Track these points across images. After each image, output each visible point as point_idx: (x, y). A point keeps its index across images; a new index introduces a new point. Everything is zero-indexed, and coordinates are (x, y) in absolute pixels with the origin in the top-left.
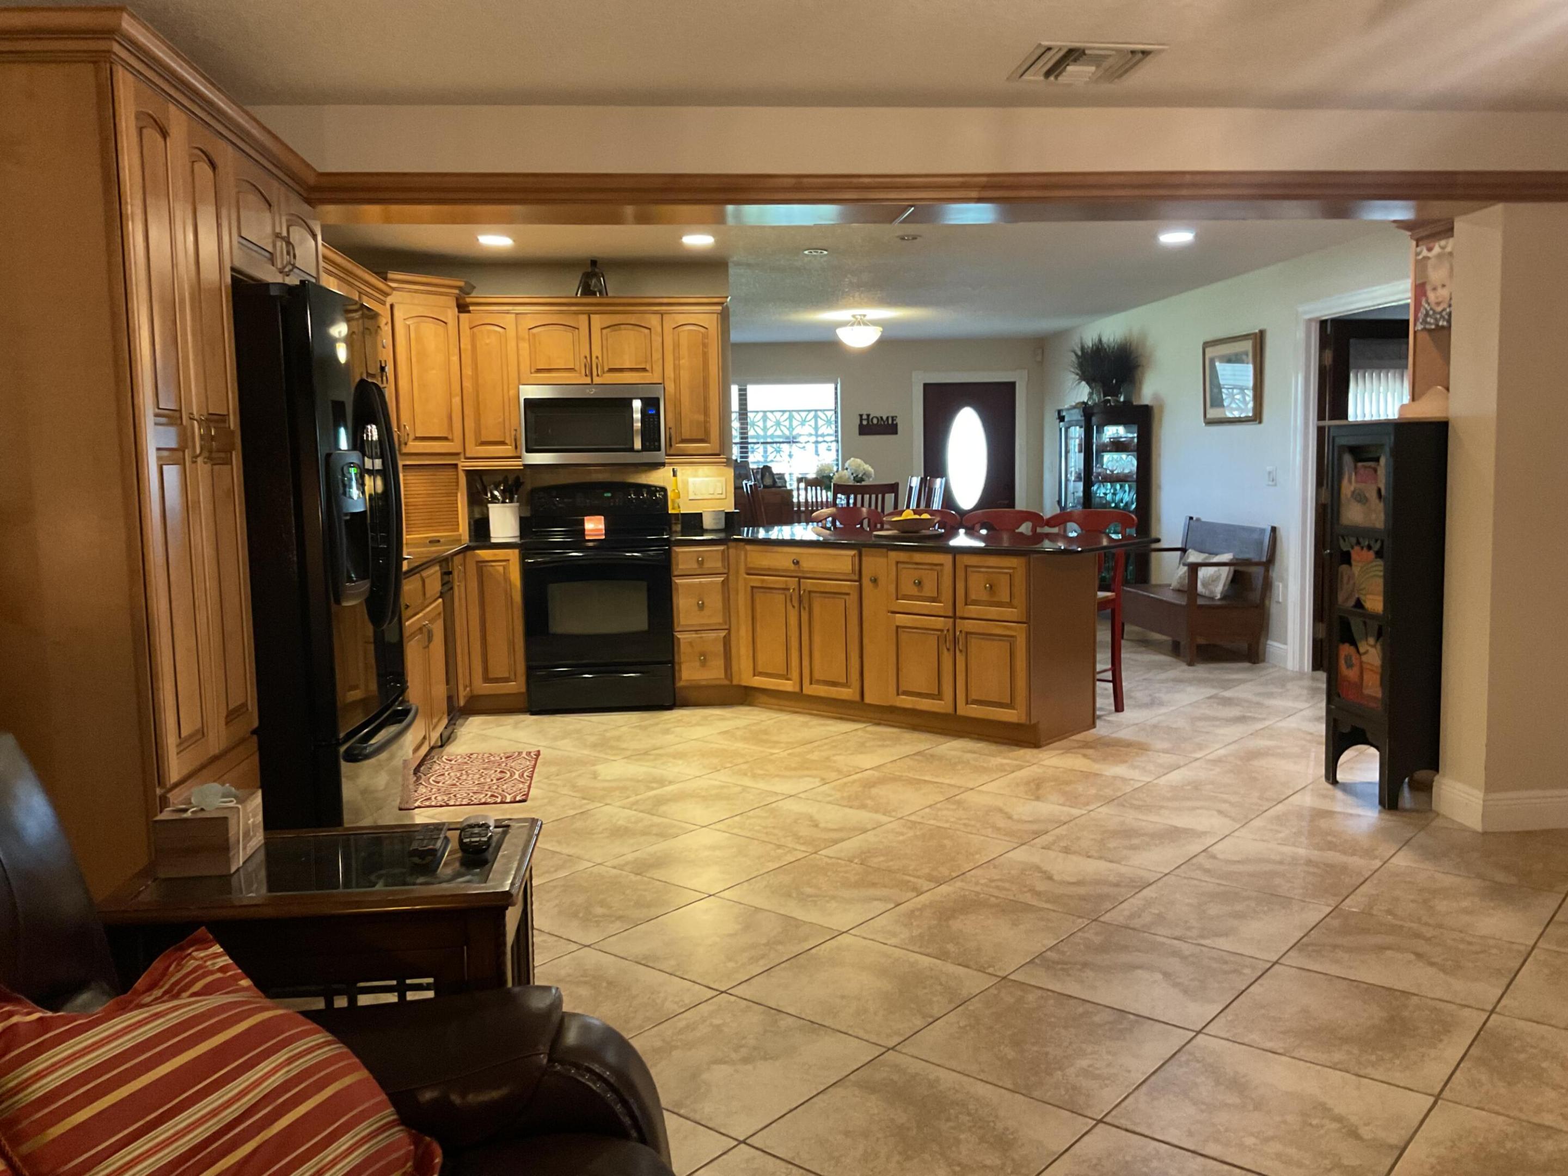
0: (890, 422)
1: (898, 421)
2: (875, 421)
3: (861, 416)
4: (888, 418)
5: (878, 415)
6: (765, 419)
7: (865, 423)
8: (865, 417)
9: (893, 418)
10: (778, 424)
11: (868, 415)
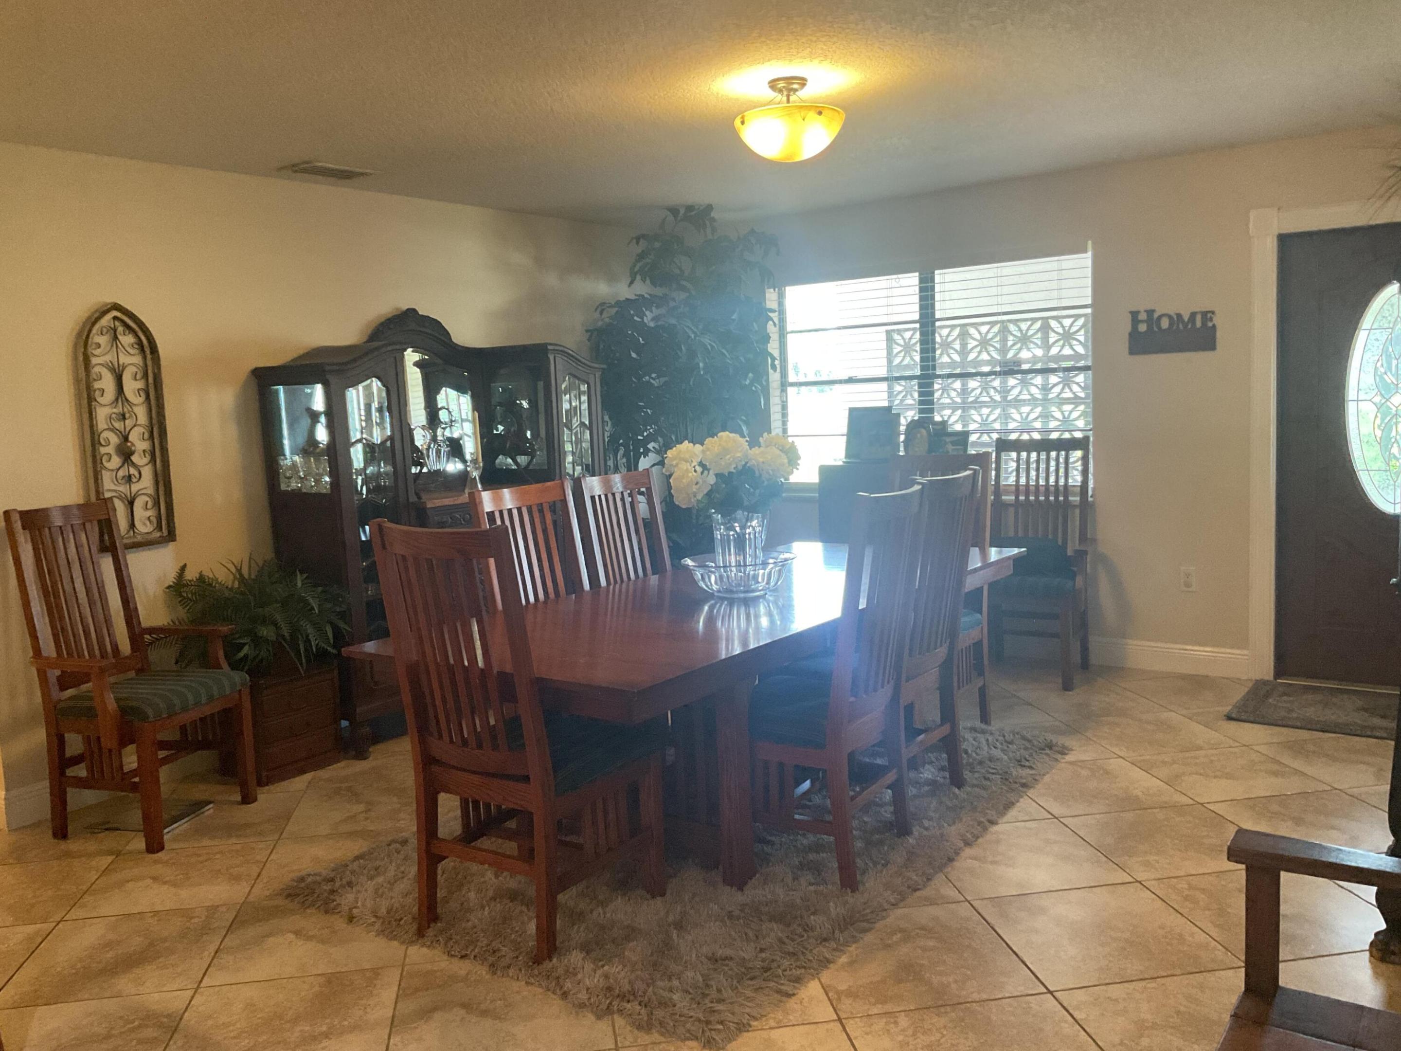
0: (1199, 324)
1: (1217, 321)
2: (1165, 324)
3: (1134, 314)
4: (1193, 315)
5: (1172, 313)
6: (964, 335)
7: (1143, 328)
8: (1143, 316)
9: (1207, 315)
10: (984, 343)
11: (1150, 313)
